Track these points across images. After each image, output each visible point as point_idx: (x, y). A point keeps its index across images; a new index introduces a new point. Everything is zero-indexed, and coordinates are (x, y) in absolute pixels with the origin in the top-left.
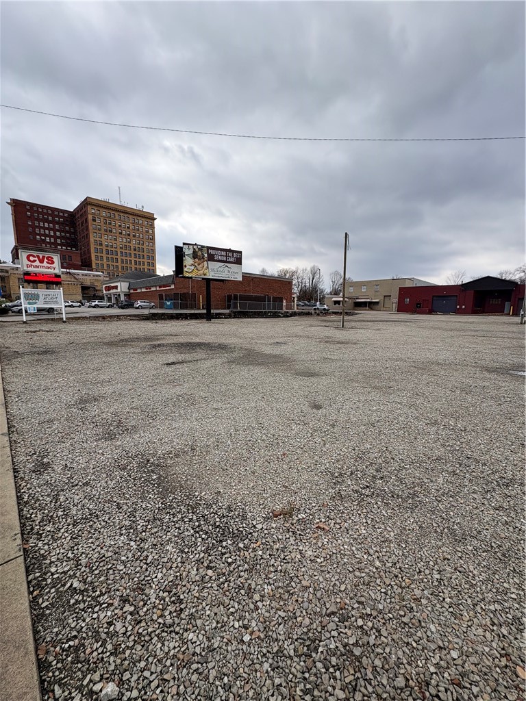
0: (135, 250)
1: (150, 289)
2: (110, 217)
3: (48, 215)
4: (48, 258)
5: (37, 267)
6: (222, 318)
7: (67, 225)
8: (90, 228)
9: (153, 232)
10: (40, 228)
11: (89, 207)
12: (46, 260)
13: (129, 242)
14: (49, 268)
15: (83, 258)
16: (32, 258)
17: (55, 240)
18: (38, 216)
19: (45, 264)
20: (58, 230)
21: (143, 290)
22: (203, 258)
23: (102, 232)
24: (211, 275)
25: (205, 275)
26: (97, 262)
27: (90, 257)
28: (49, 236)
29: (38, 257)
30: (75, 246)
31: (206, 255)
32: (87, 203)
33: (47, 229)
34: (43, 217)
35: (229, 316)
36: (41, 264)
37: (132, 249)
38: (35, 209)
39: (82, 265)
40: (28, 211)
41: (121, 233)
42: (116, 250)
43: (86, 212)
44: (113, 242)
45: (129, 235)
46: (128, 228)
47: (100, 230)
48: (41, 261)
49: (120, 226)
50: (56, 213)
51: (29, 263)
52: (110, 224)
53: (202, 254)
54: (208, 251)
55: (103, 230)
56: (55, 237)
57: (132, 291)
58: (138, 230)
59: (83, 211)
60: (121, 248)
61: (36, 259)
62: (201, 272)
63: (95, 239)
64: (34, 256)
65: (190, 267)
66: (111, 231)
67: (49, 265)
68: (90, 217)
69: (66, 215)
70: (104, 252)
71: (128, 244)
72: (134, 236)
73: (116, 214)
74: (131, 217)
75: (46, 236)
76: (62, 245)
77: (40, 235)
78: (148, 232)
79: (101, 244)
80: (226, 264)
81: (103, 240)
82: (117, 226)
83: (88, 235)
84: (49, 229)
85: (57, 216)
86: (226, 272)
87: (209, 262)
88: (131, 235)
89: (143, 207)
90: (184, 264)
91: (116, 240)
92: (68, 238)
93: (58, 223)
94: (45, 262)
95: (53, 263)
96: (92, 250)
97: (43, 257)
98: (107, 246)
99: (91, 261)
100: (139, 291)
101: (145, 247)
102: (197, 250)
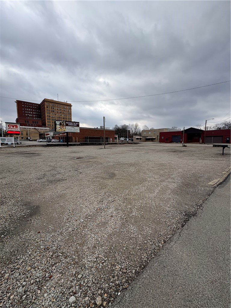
1: (60, 135)
2: (53, 106)
3: (30, 106)
4: (15, 126)
7: (37, 110)
9: (71, 111)
10: (27, 111)
11: (46, 102)
15: (43, 122)
16: (10, 126)
17: (33, 116)
19: (15, 128)
22: (64, 125)
23: (50, 112)
26: (48, 124)
28: (31, 114)
29: (12, 125)
30: (40, 117)
31: (65, 124)
33: (30, 111)
34: (28, 107)
36: (13, 128)
37: (62, 118)
38: (25, 104)
39: (42, 125)
40: (23, 104)
41: (58, 112)
42: (56, 119)
44: (55, 115)
46: (61, 110)
48: (13, 127)
50: (33, 105)
51: (9, 128)
52: (53, 108)
56: (33, 114)
57: (55, 136)
58: (65, 110)
59: (43, 104)
60: (58, 118)
62: (63, 130)
63: (47, 115)
64: (11, 125)
66: (54, 111)
68: (46, 106)
69: (37, 106)
70: (51, 120)
71: (60, 116)
73: (56, 104)
74: (62, 105)
75: (29, 114)
76: (35, 117)
77: (27, 113)
78: (68, 111)
79: (50, 117)
80: (73, 127)
81: (50, 115)
82: (56, 109)
83: (45, 113)
86: (73, 130)
88: (62, 113)
89: (67, 101)
90: (56, 127)
92: (38, 115)
93: (34, 109)
95: (17, 127)
96: (46, 119)
97: (14, 125)
98: (52, 117)
99: (46, 123)
100: (57, 136)
101: (67, 117)
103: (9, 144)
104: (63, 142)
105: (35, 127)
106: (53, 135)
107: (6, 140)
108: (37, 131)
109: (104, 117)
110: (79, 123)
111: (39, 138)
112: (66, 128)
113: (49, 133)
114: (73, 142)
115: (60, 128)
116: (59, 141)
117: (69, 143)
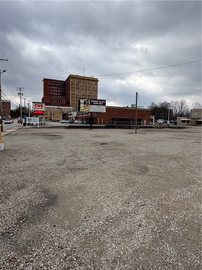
0: (88, 96)
1: (83, 115)
2: (78, 82)
3: (56, 83)
4: (41, 105)
5: (37, 109)
6: (101, 128)
7: (62, 87)
8: (71, 88)
9: (97, 87)
10: (52, 89)
11: (71, 79)
12: (40, 106)
13: (86, 93)
14: (41, 109)
15: (67, 101)
16: (36, 106)
17: (58, 94)
18: (52, 84)
19: (40, 108)
20: (59, 90)
21: (81, 116)
22: (88, 104)
23: (75, 89)
24: (91, 110)
25: (89, 110)
26: (72, 102)
27: (69, 101)
28: (56, 92)
29: (38, 105)
30: (65, 96)
31: (89, 103)
32: (70, 77)
33: (55, 89)
34: (54, 85)
35: (104, 128)
36: (39, 108)
37: (87, 96)
38: (51, 81)
39: (66, 104)
40: (49, 82)
41: (83, 89)
42: (80, 97)
43: (69, 81)
44: (79, 93)
45: (86, 89)
46: (86, 86)
47: (74, 88)
48: (39, 107)
49: (83, 86)
50: (59, 82)
51: (35, 107)
52: (78, 85)
53: (88, 102)
54: (90, 101)
55: (75, 88)
56: (58, 93)
57: (78, 116)
58: (90, 87)
59: (68, 81)
60: (82, 96)
61: (37, 106)
62: (87, 110)
63: (72, 92)
64: (37, 105)
65: (83, 108)
66: (78, 88)
67: (41, 108)
68: (71, 83)
69: (62, 83)
70: (75, 98)
71: (85, 94)
72: (88, 90)
73: (82, 80)
74: (87, 81)
75: (54, 92)
76: (60, 96)
77: (52, 92)
78: (94, 87)
79: (74, 95)
80: (98, 106)
81: (75, 93)
82: (81, 86)
83: (69, 91)
84: (56, 89)
85: (59, 84)
86: (98, 109)
87: (91, 105)
88: (87, 90)
89: (93, 76)
90: (80, 107)
91: (80, 92)
92: (62, 93)
93: (59, 86)
94: (40, 107)
95: (42, 107)
96: (71, 97)
97: (40, 105)
98: (76, 95)
99: (69, 102)
100: (80, 116)
101: (93, 94)
102: (86, 101)
103: (35, 125)
104: (87, 124)
105: (59, 107)
106: (76, 116)
107: (32, 120)
108: (60, 111)
109: (137, 93)
110: (105, 100)
111: (62, 119)
112: (90, 107)
113: (73, 113)
114: (98, 124)
115: (84, 108)
116: (83, 123)
117: (93, 125)
